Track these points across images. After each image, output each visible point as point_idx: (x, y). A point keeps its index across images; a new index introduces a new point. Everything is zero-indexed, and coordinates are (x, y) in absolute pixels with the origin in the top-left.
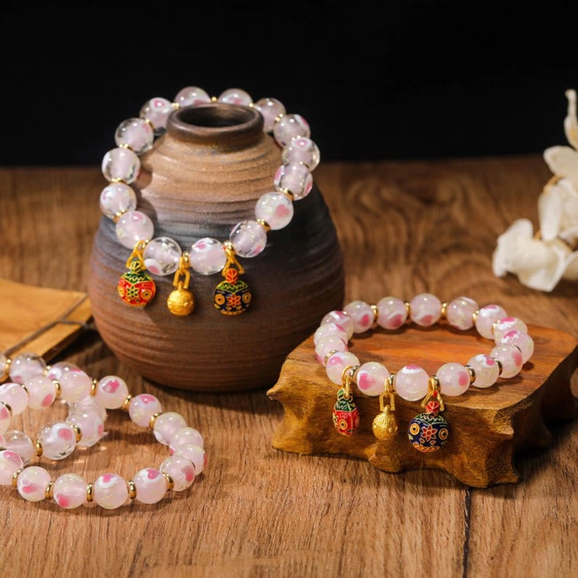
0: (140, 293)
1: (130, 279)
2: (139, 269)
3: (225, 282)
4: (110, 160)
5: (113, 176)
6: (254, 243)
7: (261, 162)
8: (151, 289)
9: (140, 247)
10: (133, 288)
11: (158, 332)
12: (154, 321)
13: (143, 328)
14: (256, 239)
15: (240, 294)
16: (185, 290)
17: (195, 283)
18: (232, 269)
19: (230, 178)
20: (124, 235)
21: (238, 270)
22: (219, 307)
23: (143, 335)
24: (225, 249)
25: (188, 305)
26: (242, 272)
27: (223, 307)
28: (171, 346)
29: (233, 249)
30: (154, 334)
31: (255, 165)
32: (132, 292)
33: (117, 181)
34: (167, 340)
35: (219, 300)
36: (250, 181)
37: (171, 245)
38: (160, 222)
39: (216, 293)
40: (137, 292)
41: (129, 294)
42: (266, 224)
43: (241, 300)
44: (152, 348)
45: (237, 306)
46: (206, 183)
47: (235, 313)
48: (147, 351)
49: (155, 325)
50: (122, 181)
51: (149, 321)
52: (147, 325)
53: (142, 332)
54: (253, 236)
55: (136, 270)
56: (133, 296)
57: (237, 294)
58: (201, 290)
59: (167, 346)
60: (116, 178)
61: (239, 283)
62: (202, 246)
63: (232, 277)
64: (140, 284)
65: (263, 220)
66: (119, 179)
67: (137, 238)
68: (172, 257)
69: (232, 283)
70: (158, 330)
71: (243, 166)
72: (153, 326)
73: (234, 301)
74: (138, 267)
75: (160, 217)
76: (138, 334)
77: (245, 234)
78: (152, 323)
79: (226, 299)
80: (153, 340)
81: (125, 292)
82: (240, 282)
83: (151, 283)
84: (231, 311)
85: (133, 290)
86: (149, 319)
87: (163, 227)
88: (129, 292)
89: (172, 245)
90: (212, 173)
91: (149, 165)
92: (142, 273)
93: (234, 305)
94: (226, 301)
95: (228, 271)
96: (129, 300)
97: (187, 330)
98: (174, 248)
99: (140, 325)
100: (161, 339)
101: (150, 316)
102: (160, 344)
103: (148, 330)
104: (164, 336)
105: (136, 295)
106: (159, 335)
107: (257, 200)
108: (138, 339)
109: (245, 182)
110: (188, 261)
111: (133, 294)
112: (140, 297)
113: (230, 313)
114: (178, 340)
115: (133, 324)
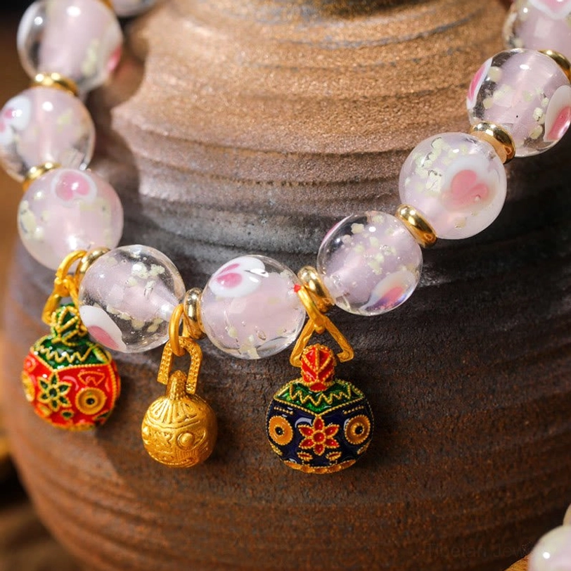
0: (71, 395)
1: (49, 356)
2: (72, 328)
3: (297, 382)
4: (39, 21)
5: (42, 67)
6: (383, 276)
7: (439, 45)
8: (101, 386)
9: (73, 268)
10: (54, 381)
11: (130, 501)
12: (120, 472)
13: (93, 488)
14: (390, 266)
15: (335, 418)
16: (190, 396)
17: (226, 376)
18: (318, 347)
19: (341, 87)
20: (39, 232)
21: (337, 349)
22: (278, 452)
23: (96, 505)
24: (297, 289)
25: (192, 442)
26: (347, 355)
27: (289, 451)
28: (165, 543)
29: (320, 292)
30: (121, 505)
31: (421, 53)
32: (53, 392)
33: (48, 82)
34: (153, 523)
35: (278, 431)
36: (399, 97)
37: (156, 270)
38: (144, 200)
39: (273, 413)
40: (64, 393)
41: (44, 397)
42: (421, 225)
43: (340, 436)
44: (122, 543)
45: (327, 451)
46: (276, 97)
47: (325, 470)
48: (109, 547)
49: (121, 481)
50: (62, 84)
51: (107, 469)
52: (103, 480)
53: (94, 496)
54: (380, 258)
55: (63, 333)
56: (54, 403)
57: (328, 419)
58: (240, 397)
59: (154, 540)
60: (48, 75)
61: (336, 387)
62: (233, 279)
63: (317, 369)
64: (73, 373)
65: (413, 213)
66: (56, 77)
67: (73, 243)
68: (155, 301)
69: (315, 386)
70: (129, 495)
71: (386, 57)
72: (117, 485)
73: (317, 437)
74: (69, 323)
75: (148, 189)
76: (86, 500)
77: (358, 248)
78: (115, 478)
79: (295, 430)
80: (120, 521)
81: (37, 390)
82: (342, 383)
83: (105, 369)
84: (312, 463)
85: (56, 386)
86: (108, 466)
87: (153, 215)
88: (46, 392)
89: (161, 270)
90: (294, 69)
91: (145, 43)
92: (81, 341)
93: (318, 447)
94: (297, 437)
95: (306, 351)
96: (46, 412)
97: (203, 505)
98: (165, 279)
99: (87, 478)
100: (138, 520)
101: (111, 455)
102: (138, 533)
103: (107, 493)
104: (147, 515)
105: (62, 399)
106: (133, 510)
107: (405, 152)
108: (87, 513)
109: (385, 98)
110: (195, 319)
111: (56, 398)
112: (74, 407)
113: (311, 470)
114: (180, 528)
115: (73, 472)
